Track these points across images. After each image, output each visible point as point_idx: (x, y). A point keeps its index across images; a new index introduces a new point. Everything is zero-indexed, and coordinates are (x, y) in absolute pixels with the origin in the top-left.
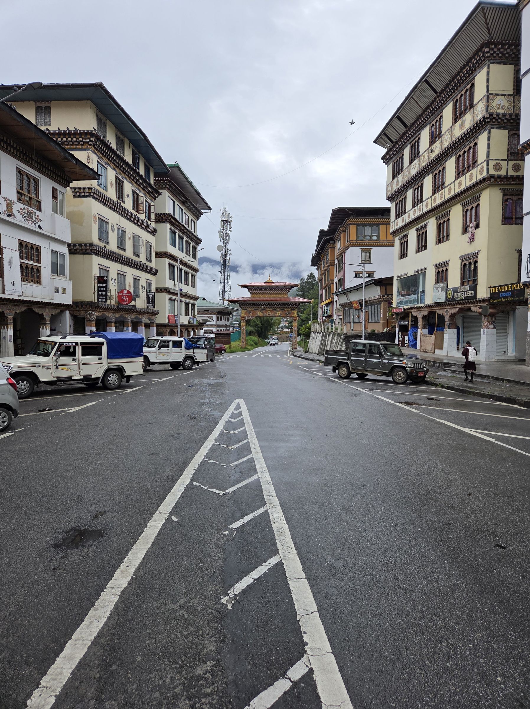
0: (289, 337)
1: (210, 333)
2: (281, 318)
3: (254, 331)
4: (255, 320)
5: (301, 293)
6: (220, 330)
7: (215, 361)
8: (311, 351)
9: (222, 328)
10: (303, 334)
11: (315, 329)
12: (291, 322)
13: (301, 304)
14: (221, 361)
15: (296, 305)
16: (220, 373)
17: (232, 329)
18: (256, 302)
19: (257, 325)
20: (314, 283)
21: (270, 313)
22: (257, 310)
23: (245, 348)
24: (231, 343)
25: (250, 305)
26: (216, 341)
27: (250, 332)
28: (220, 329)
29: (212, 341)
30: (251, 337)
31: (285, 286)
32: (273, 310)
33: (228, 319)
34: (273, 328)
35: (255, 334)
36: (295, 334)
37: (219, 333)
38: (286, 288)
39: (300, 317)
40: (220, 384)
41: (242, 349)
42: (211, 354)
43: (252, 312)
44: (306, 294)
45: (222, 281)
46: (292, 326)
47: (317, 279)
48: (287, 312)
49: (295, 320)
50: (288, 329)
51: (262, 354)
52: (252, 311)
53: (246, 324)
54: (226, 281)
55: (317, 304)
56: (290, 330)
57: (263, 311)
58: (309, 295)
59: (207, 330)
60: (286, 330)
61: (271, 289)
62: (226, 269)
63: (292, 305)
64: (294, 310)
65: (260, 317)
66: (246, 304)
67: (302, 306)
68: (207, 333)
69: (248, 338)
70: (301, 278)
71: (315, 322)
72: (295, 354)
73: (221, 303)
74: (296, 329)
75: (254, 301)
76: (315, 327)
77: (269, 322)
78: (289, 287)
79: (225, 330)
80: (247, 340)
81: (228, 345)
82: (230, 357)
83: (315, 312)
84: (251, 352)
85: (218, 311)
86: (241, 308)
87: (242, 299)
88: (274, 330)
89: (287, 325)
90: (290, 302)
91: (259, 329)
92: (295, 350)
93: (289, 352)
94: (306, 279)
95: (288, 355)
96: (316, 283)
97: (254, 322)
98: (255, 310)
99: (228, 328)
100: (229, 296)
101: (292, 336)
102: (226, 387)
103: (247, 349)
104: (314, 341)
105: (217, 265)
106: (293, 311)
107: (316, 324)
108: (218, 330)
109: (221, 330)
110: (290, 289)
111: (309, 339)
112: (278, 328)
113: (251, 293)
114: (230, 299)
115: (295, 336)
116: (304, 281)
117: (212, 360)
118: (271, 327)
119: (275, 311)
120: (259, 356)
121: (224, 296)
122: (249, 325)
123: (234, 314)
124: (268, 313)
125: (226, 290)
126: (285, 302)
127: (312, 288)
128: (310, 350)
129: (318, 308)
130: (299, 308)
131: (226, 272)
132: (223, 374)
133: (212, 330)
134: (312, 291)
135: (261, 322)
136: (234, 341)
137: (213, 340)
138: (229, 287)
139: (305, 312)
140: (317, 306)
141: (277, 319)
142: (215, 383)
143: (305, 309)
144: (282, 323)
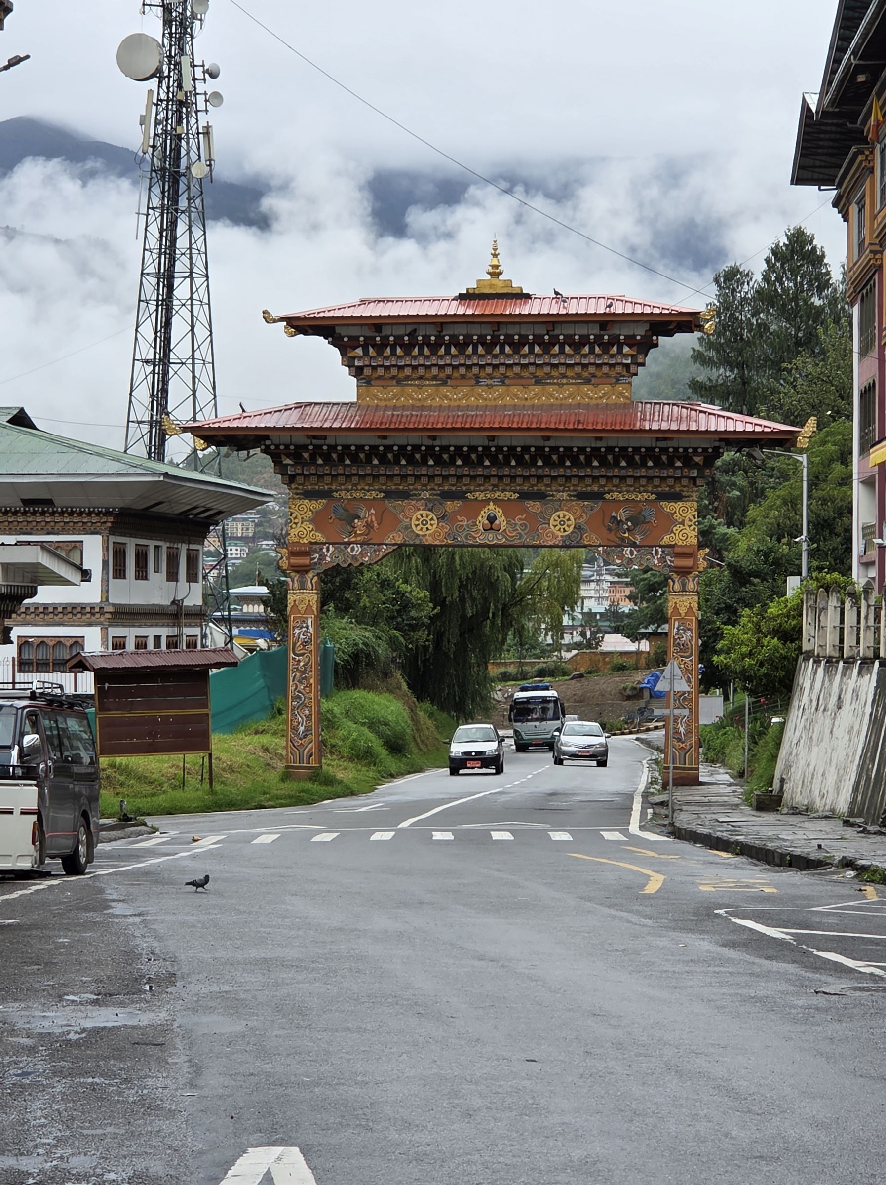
0: (636, 694)
1: (60, 666)
2: (583, 553)
3: (382, 650)
4: (388, 572)
5: (722, 374)
6: (131, 646)
7: (100, 870)
8: (800, 800)
9: (150, 632)
10: (745, 676)
11: (831, 638)
12: (653, 588)
13: (728, 455)
14: (146, 873)
15: (688, 462)
16: (131, 956)
17: (216, 636)
18: (399, 439)
19: (404, 604)
20: (817, 301)
21: (501, 521)
22: (405, 495)
23: (316, 775)
24: (216, 739)
25: (355, 459)
26: (106, 724)
27: (356, 656)
28: (130, 633)
29: (73, 725)
30: (358, 695)
31: (605, 322)
32: (525, 496)
33: (192, 561)
34: (520, 632)
35: (386, 675)
36: (687, 671)
37: (127, 663)
38: (615, 340)
39: (717, 553)
40: (136, 1036)
41: (291, 787)
42: (67, 816)
43: (369, 514)
44: (762, 379)
45: (150, 292)
46: (660, 617)
47: (837, 276)
48: (621, 515)
49: (684, 572)
50: (635, 637)
51: (441, 821)
52: (369, 503)
53: (323, 603)
54: (181, 291)
55: (845, 457)
56: (645, 646)
57: (451, 506)
58: (786, 388)
59: (42, 642)
60: (615, 643)
61: (509, 341)
62: (183, 204)
63: (658, 464)
64: (677, 497)
65: (427, 551)
66: (327, 459)
67: (731, 468)
68: (42, 666)
69: (336, 705)
70: (725, 266)
71: (827, 589)
72: (684, 820)
73: (140, 450)
74: (691, 638)
75: (383, 432)
76: (831, 619)
77: (492, 585)
78: (640, 332)
79: (173, 643)
80: (328, 722)
81: (193, 759)
82: (209, 842)
83: (829, 512)
84: (364, 805)
85: (116, 502)
86: (290, 480)
87: (290, 420)
88: (526, 643)
89: (626, 607)
90: (647, 442)
91: (422, 636)
92: (681, 795)
93: (637, 806)
94: (758, 277)
95: (634, 827)
96: (833, 301)
97: (385, 584)
98: (389, 495)
99: (188, 631)
100: (204, 395)
101: (661, 686)
102: (179, 1058)
103: (329, 781)
104: (823, 722)
105: (121, 175)
106: (668, 507)
107: (833, 602)
108: (119, 644)
109: (141, 644)
110: (646, 345)
111: (784, 708)
112: (558, 629)
113: (358, 372)
114: (206, 418)
115: (682, 686)
116: (747, 290)
117: (72, 866)
118: (508, 622)
119: (534, 506)
120: (422, 833)
121: (160, 396)
122: (344, 608)
123: (236, 526)
124: (482, 520)
125: (180, 349)
126: (613, 440)
127: (809, 342)
128: (795, 794)
129: (846, 481)
130: (713, 484)
131: (181, 227)
132: (153, 968)
133: (78, 642)
134: (805, 364)
135: (434, 587)
136: (235, 726)
137: (83, 716)
138: (201, 332)
139: (753, 511)
140: (838, 467)
141: (556, 565)
142: (97, 1032)
143: (757, 494)
144: (585, 590)
